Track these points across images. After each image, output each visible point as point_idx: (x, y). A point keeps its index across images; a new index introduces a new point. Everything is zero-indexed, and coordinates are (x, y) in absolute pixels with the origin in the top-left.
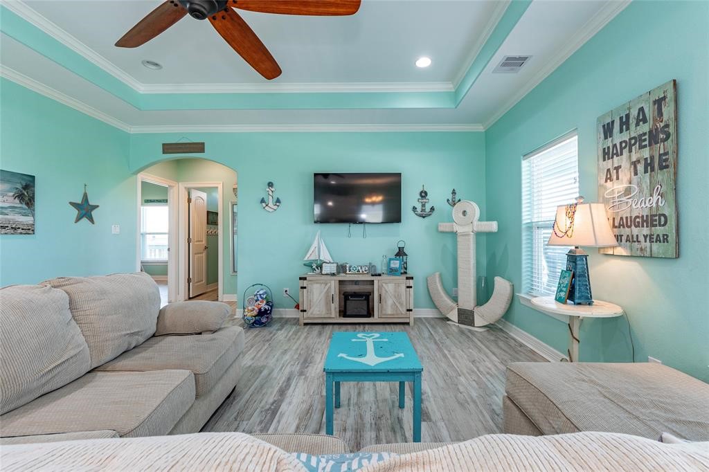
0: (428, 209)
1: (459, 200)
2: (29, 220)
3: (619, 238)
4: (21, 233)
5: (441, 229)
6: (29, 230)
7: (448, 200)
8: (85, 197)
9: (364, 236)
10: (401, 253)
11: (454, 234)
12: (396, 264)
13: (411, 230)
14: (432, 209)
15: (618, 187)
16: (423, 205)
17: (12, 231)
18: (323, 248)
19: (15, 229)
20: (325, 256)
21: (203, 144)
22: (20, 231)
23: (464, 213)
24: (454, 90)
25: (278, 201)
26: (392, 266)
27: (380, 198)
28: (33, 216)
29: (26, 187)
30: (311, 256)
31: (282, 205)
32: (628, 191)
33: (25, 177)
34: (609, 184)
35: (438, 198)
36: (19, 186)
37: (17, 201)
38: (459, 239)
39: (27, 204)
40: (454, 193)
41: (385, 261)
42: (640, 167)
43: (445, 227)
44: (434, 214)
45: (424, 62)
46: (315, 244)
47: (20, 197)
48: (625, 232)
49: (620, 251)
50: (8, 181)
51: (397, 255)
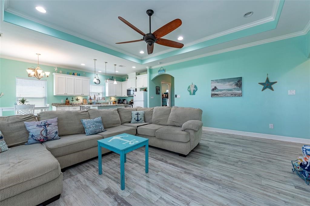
2: (240, 92)
4: (237, 96)
6: (240, 95)
8: (268, 80)
17: (234, 96)
19: (235, 95)
22: (237, 95)
28: (241, 90)
29: (239, 81)
33: (238, 78)
36: (236, 82)
37: (236, 86)
39: (239, 87)
47: (237, 85)
50: (233, 81)
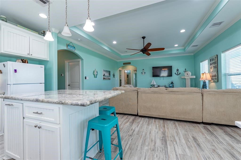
0: (179, 73)
1: (187, 71)
3: (212, 79)
5: (182, 78)
7: (184, 71)
8: (114, 74)
9: (163, 79)
10: (172, 83)
11: (185, 79)
12: (171, 85)
13: (175, 78)
14: (180, 73)
15: (212, 70)
16: (178, 72)
18: (155, 82)
20: (155, 84)
21: (130, 62)
22: (109, 79)
23: (187, 74)
24: (184, 48)
25: (145, 73)
26: (170, 86)
27: (167, 69)
30: (152, 83)
31: (146, 73)
32: (213, 71)
34: (211, 70)
35: (181, 70)
38: (186, 80)
40: (185, 69)
41: (168, 85)
42: (214, 67)
43: (183, 77)
44: (180, 74)
45: (176, 45)
46: (153, 81)
48: (213, 78)
49: (212, 81)
51: (171, 83)
